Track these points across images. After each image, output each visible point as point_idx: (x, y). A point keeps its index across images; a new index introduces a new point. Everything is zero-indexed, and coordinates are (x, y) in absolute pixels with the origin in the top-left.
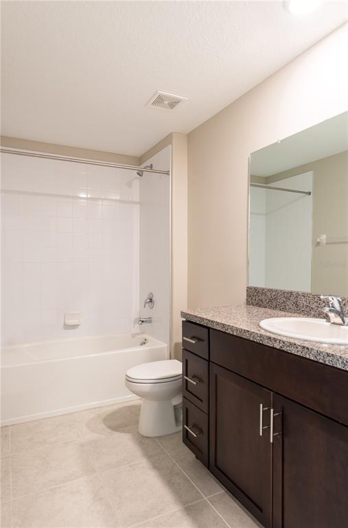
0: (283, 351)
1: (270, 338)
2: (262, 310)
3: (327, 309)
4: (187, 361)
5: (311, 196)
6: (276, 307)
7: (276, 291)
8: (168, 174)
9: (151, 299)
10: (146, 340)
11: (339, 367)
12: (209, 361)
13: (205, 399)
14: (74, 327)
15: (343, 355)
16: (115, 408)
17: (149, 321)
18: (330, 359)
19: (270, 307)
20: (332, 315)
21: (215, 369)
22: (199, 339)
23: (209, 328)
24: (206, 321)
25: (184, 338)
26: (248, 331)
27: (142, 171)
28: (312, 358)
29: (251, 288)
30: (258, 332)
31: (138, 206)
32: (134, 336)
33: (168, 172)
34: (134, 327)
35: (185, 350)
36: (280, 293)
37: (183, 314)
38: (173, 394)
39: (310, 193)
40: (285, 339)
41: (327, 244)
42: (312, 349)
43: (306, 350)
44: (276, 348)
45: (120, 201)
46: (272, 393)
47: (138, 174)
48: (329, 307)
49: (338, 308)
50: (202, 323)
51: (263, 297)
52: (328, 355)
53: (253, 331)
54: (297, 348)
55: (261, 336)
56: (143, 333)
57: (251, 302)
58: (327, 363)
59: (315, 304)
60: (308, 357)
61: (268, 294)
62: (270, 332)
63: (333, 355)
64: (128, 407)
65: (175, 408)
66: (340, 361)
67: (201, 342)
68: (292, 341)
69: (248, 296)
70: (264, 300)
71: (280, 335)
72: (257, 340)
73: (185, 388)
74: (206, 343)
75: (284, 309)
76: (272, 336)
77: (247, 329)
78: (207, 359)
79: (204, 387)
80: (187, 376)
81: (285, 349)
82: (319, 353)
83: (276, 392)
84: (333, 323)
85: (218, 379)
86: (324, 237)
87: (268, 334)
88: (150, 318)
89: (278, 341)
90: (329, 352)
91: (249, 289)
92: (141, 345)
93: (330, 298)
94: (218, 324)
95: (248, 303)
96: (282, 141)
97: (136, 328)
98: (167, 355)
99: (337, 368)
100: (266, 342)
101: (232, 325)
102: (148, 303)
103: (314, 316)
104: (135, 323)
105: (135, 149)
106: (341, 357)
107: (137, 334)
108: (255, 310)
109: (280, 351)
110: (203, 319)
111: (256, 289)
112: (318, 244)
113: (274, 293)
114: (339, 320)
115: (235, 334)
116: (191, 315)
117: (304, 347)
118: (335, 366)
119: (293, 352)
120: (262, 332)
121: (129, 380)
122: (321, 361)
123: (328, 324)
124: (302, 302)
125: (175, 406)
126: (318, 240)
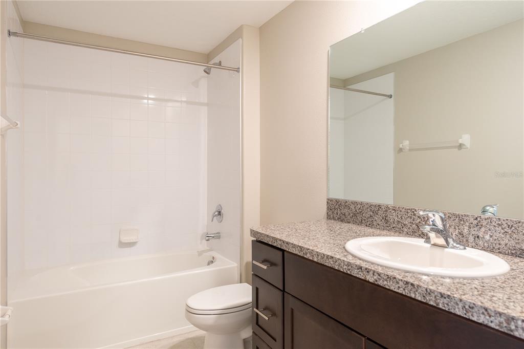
0: (378, 285)
1: (361, 268)
2: (345, 226)
3: (428, 228)
4: (257, 289)
5: (392, 99)
6: (361, 222)
7: (361, 204)
8: (238, 71)
9: (220, 212)
10: (213, 258)
11: (458, 313)
12: (283, 291)
13: (279, 337)
14: (131, 244)
15: (463, 297)
16: (176, 340)
17: (218, 236)
18: (446, 301)
19: (355, 223)
20: (432, 235)
21: (291, 303)
22: (272, 264)
23: (283, 251)
24: (280, 243)
25: (254, 262)
26: (332, 257)
27: (209, 68)
28: (419, 299)
29: (331, 200)
30: (345, 259)
31: (206, 108)
32: (200, 253)
33: (239, 68)
34: (201, 243)
35: (255, 275)
36: (366, 206)
37: (254, 233)
38: (241, 326)
39: (391, 96)
40: (380, 270)
41: (410, 150)
42: (418, 286)
43: (410, 287)
44: (369, 282)
45: (187, 102)
46: (363, 339)
47: (205, 71)
48: (429, 225)
49: (440, 226)
50: (275, 245)
51: (346, 211)
52: (442, 295)
53: (338, 257)
54: (398, 283)
55: (349, 264)
56: (211, 250)
57: (331, 216)
58: (441, 306)
59: (409, 219)
60: (413, 296)
61: (352, 207)
62: (360, 259)
63: (449, 296)
64: (191, 338)
65: (245, 341)
66: (461, 305)
67: (273, 267)
68: (390, 273)
69: (329, 209)
70: (347, 214)
71: (373, 263)
72: (344, 269)
73: (255, 322)
74: (280, 268)
75: (371, 225)
76: (364, 265)
77: (330, 254)
78: (282, 289)
79: (278, 322)
80: (257, 308)
81: (381, 283)
82: (429, 292)
83: (368, 339)
84: (435, 245)
85: (295, 314)
86: (406, 143)
87: (358, 262)
88: (219, 233)
89: (371, 273)
90: (442, 291)
91: (329, 201)
92: (208, 264)
93: (430, 215)
94: (294, 246)
95: (329, 217)
96: (366, 30)
97: (204, 245)
98: (237, 277)
99: (455, 314)
100: (355, 273)
101: (311, 248)
102: (216, 216)
103: (408, 234)
104: (202, 239)
105: (203, 44)
106: (461, 300)
107: (204, 251)
108: (337, 225)
109: (375, 286)
110: (276, 239)
111: (337, 201)
112: (401, 150)
113: (359, 206)
114: (441, 241)
115: (315, 260)
116: (261, 234)
117: (407, 283)
118: (452, 311)
119: (392, 288)
120: (350, 259)
121: (190, 311)
122: (432, 303)
123: (428, 245)
124: (393, 217)
125: (244, 340)
126: (401, 146)
